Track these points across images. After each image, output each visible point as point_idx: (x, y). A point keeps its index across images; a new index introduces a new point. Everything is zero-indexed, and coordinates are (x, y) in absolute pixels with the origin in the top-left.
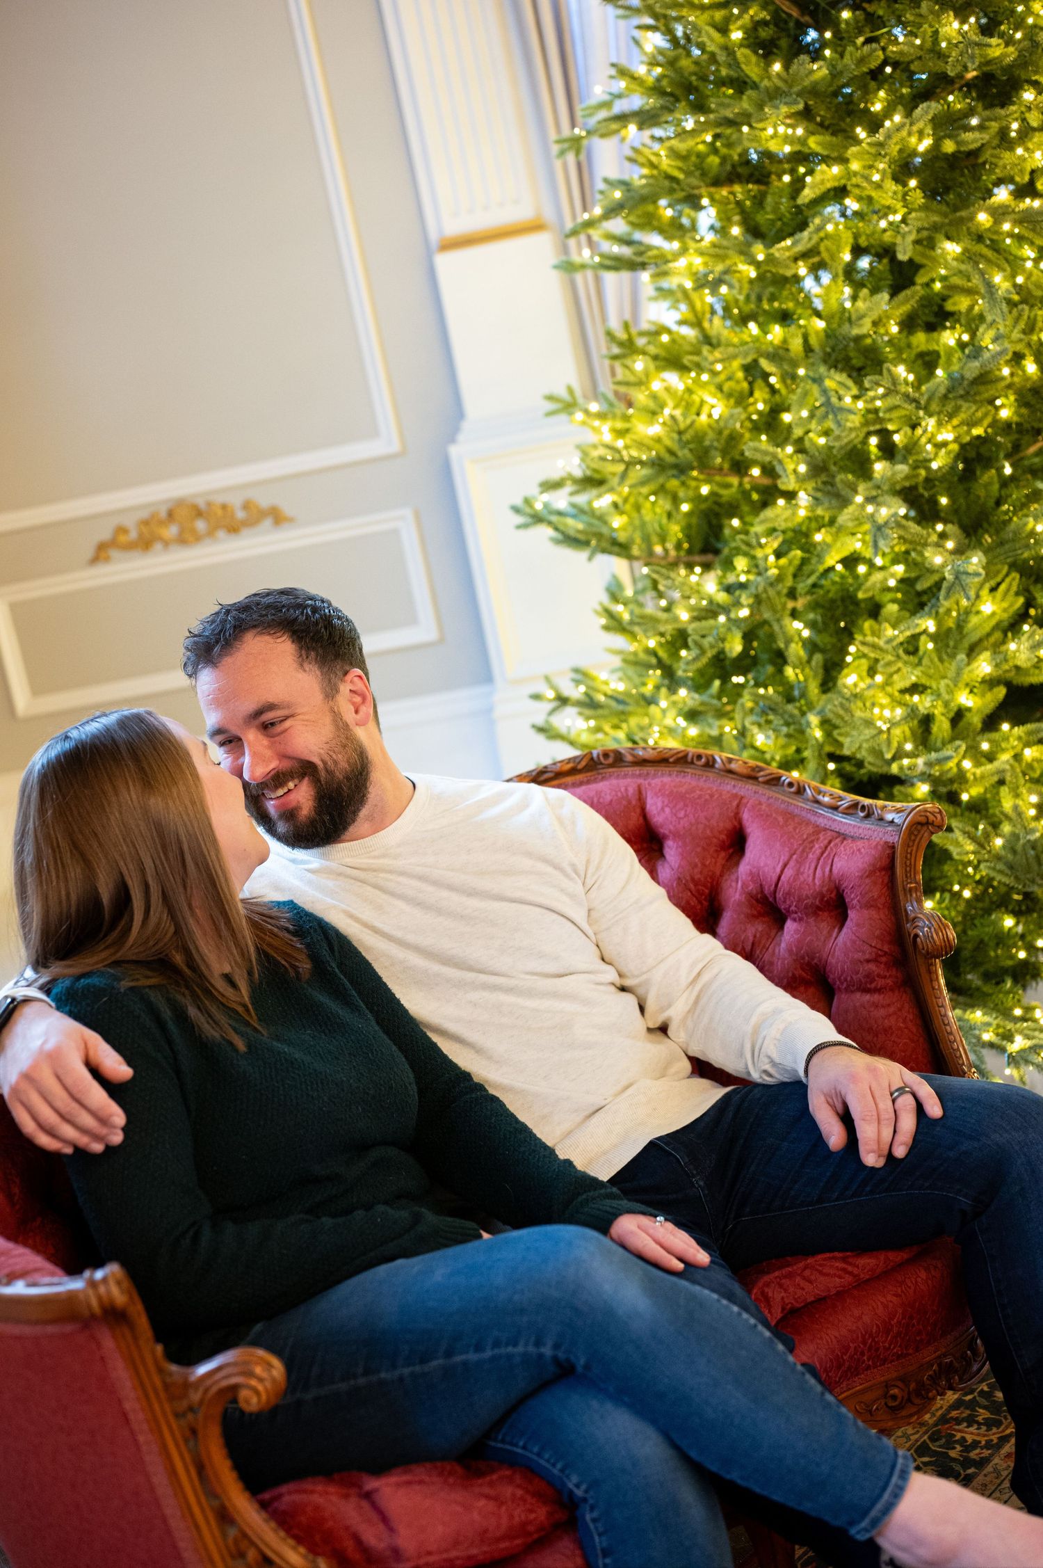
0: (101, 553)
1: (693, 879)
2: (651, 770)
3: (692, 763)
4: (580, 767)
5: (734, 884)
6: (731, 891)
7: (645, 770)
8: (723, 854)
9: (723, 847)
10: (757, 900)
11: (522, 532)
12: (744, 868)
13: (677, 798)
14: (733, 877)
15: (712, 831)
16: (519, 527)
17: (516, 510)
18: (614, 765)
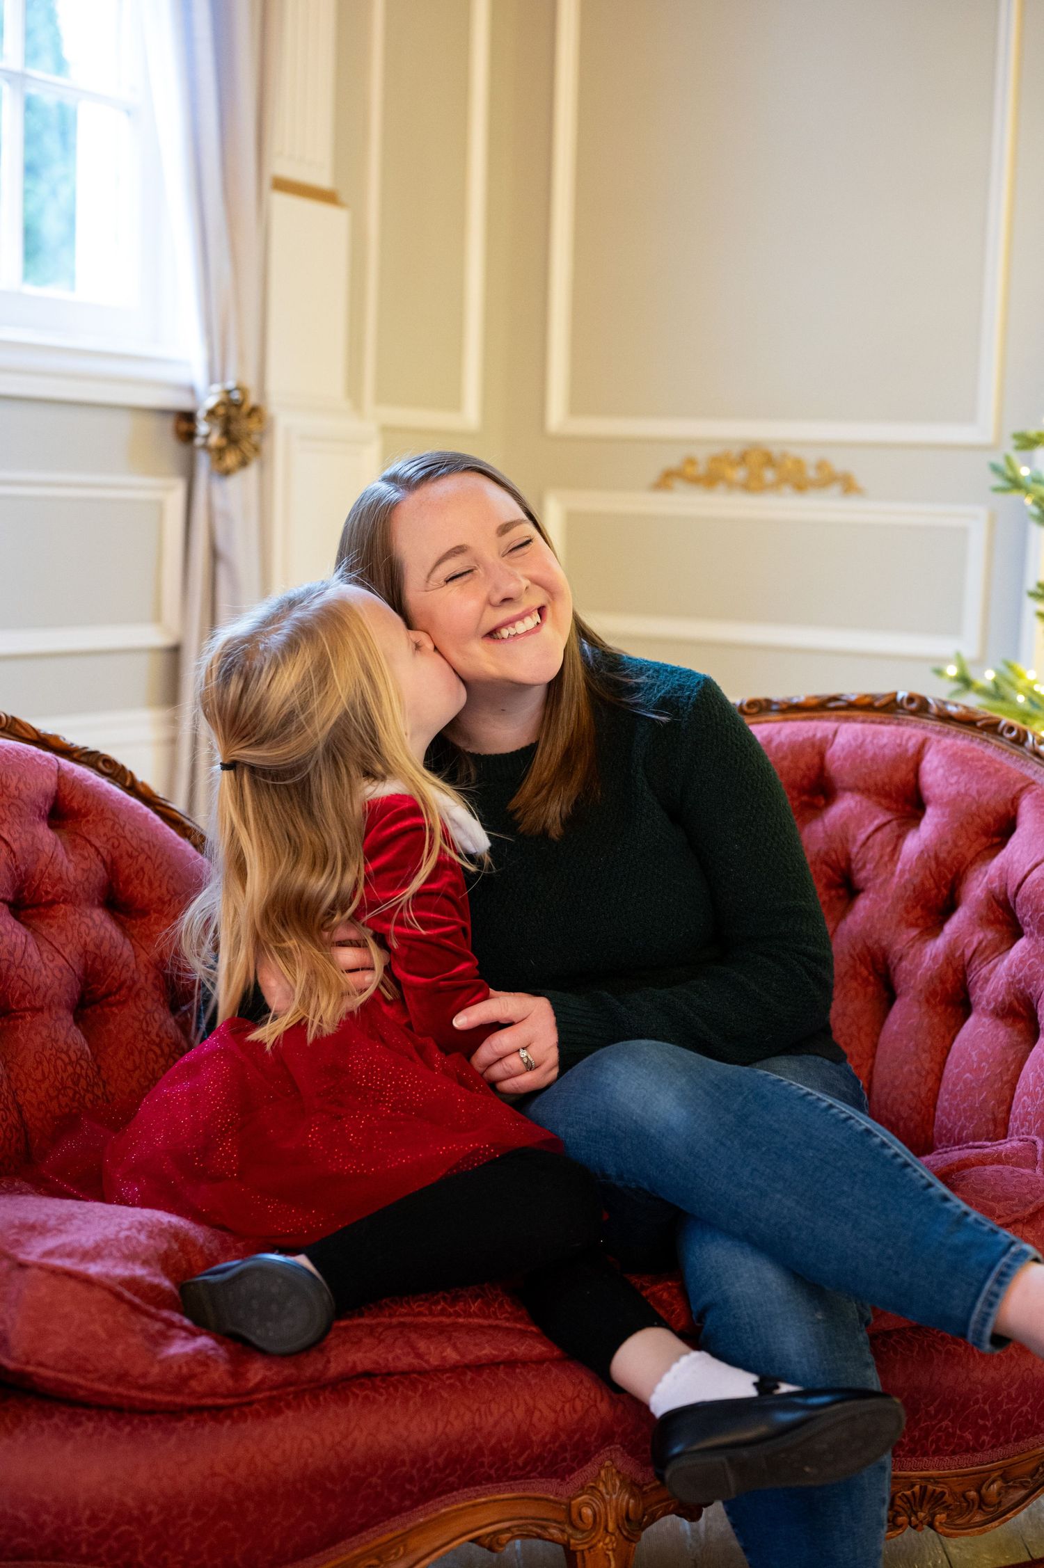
0: (667, 480)
1: (936, 857)
2: (952, 728)
3: (1001, 734)
4: (876, 704)
5: (980, 877)
6: (975, 883)
7: (947, 727)
8: (984, 840)
9: (986, 831)
10: (998, 902)
11: (1001, 497)
12: (998, 861)
13: (958, 760)
14: (983, 869)
15: (978, 808)
16: (997, 490)
17: (995, 469)
18: (913, 713)
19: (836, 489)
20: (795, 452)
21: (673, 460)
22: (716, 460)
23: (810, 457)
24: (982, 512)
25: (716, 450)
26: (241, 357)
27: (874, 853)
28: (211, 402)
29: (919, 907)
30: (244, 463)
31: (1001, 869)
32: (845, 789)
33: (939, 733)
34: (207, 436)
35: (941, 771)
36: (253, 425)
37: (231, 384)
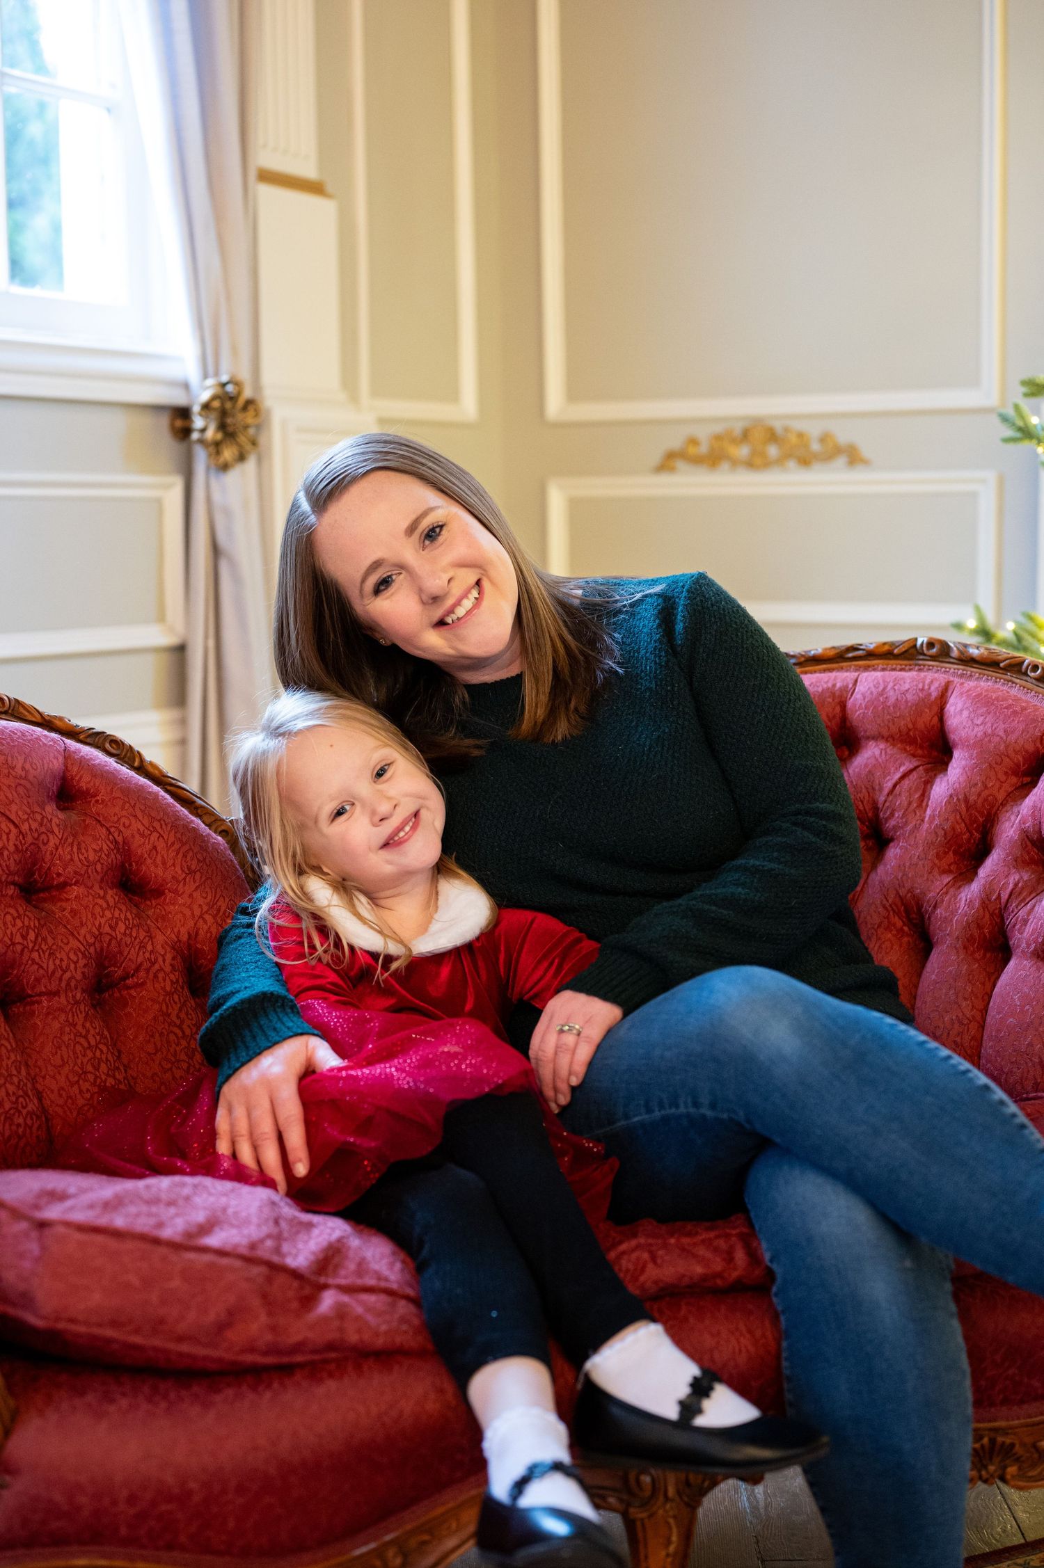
0: (668, 462)
1: (966, 800)
2: (975, 671)
4: (896, 651)
5: (1013, 818)
6: (1007, 825)
7: (970, 670)
8: (1014, 780)
9: (1015, 771)
11: (1011, 446)
12: (1029, 801)
13: (984, 702)
14: (1015, 810)
15: (1007, 747)
16: (1007, 440)
17: (1005, 419)
18: (933, 658)
19: (841, 461)
20: (798, 426)
21: (675, 443)
22: (718, 438)
23: (814, 430)
24: (991, 476)
25: (718, 428)
26: (234, 350)
27: (902, 801)
28: (205, 396)
29: (951, 853)
30: (242, 458)
31: (1034, 807)
32: (868, 738)
33: (962, 676)
34: (203, 430)
35: (966, 713)
36: (249, 418)
37: (225, 378)
